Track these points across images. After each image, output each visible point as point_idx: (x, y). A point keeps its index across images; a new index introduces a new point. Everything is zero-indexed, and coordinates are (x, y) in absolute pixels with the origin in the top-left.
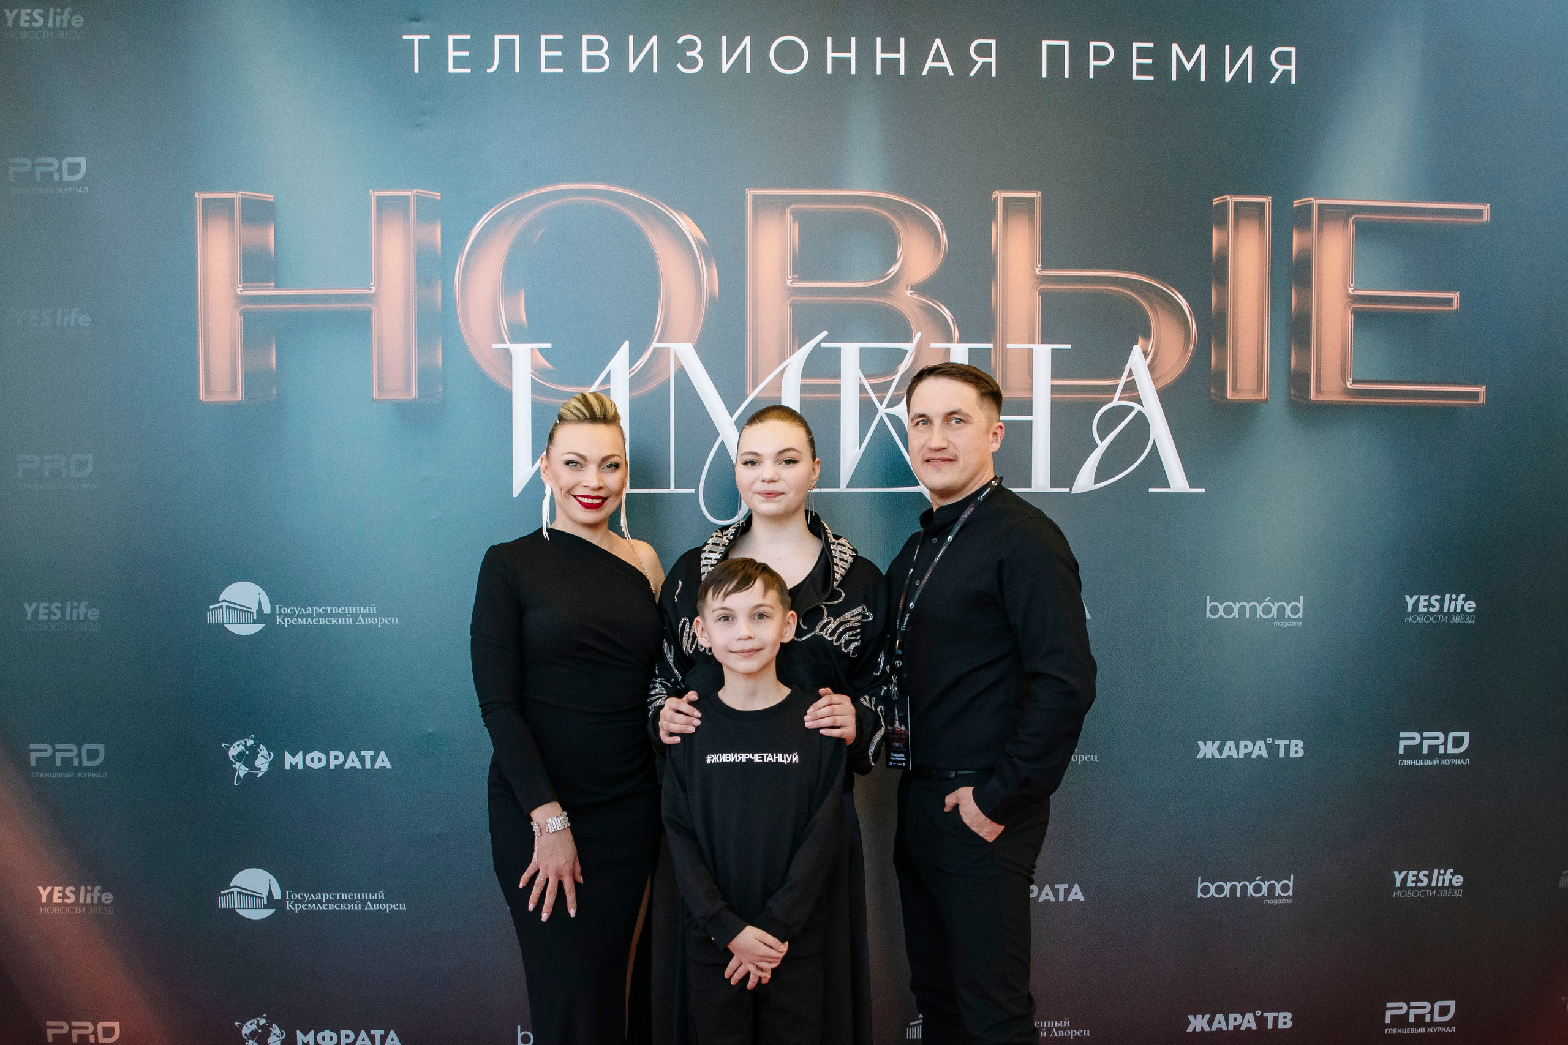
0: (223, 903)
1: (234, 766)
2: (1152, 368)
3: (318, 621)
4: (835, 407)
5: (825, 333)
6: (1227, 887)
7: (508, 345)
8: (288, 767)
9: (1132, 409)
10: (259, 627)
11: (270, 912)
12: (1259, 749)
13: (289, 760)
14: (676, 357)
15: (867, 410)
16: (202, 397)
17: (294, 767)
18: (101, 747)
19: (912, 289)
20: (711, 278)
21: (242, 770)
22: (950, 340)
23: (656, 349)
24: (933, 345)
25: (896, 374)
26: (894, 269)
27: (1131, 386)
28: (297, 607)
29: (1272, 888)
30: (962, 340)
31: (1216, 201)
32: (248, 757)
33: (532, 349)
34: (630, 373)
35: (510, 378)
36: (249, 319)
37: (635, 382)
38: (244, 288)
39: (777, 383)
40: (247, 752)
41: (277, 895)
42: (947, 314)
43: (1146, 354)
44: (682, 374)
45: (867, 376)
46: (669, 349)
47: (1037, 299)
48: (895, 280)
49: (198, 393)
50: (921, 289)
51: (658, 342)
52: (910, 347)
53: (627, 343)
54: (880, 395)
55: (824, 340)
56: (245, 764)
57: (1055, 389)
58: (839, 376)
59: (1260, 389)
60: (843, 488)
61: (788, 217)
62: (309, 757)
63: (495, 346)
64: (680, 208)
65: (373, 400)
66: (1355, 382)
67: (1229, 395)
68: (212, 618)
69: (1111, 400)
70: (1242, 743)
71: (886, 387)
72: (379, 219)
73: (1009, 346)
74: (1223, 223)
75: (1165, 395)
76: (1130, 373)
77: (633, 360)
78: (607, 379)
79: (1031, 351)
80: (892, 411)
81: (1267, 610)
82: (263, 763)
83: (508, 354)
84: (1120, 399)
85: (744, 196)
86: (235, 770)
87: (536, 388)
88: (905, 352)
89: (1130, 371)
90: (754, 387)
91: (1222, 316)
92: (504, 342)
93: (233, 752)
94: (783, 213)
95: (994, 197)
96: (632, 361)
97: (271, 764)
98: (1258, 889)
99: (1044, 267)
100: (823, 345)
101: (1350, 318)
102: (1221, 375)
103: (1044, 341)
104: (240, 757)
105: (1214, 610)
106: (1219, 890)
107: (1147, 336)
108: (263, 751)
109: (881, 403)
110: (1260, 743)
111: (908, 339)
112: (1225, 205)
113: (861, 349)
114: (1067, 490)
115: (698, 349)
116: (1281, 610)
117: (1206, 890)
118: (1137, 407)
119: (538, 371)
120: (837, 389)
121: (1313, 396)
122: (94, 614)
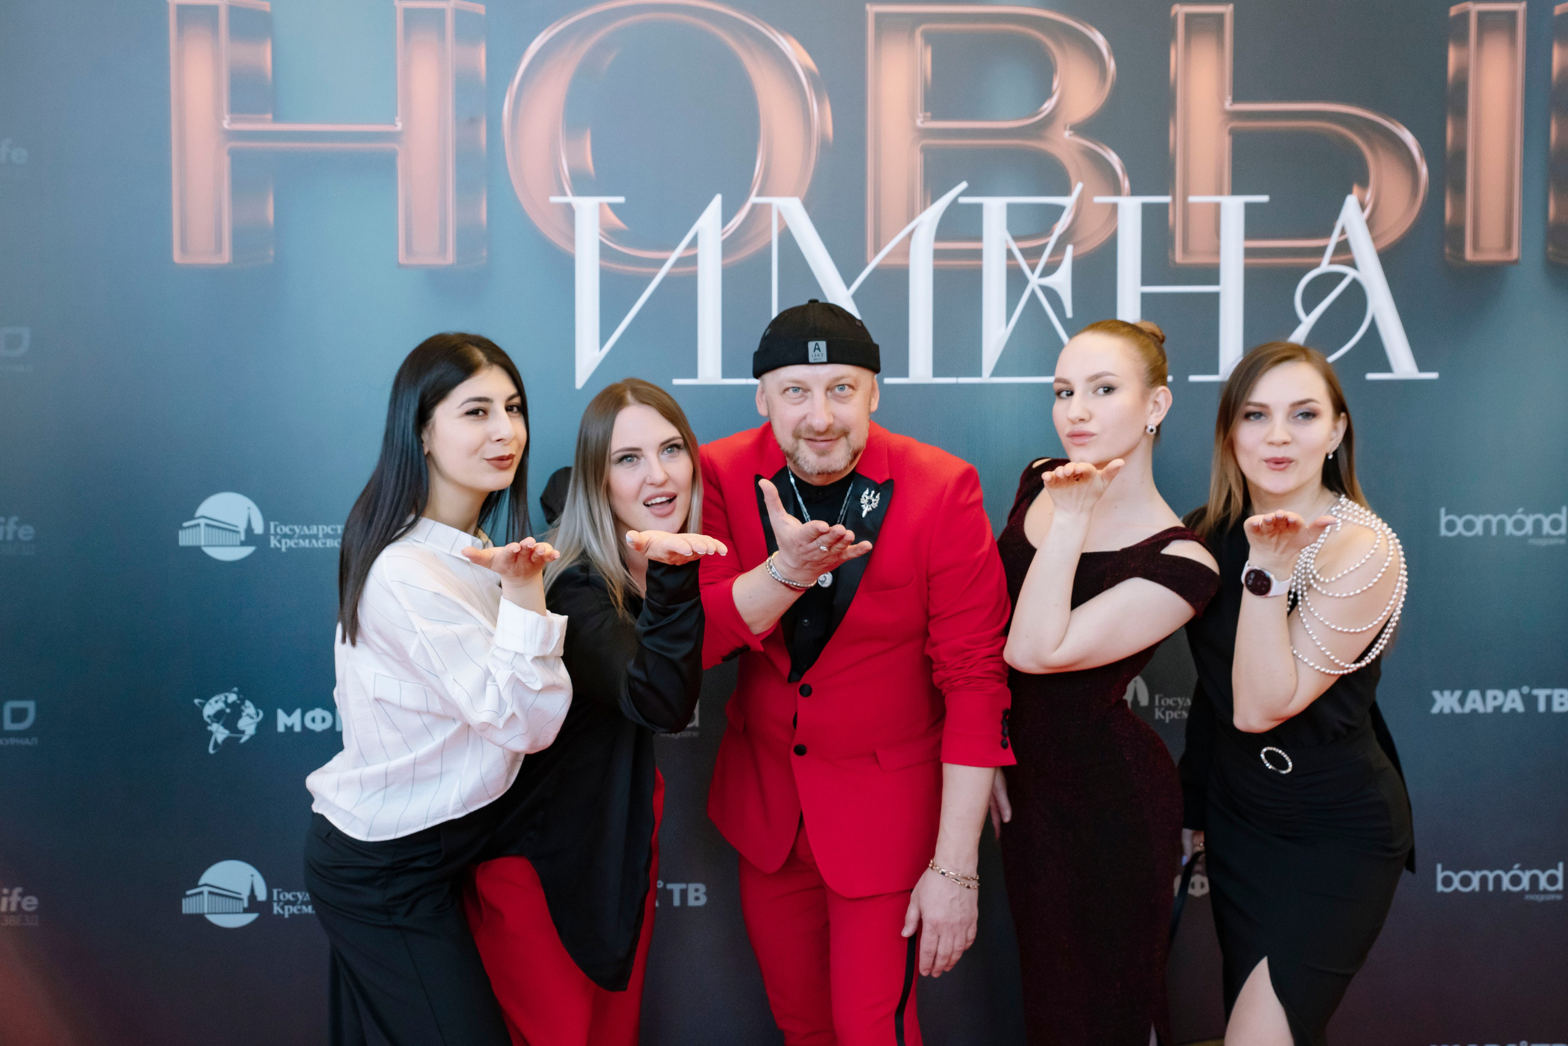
0: (189, 906)
1: (209, 728)
2: (1370, 223)
3: (324, 544)
4: (975, 278)
5: (964, 185)
6: (1476, 878)
7: (570, 199)
8: (281, 728)
9: (1344, 275)
10: (248, 551)
11: (251, 917)
12: (1513, 701)
13: (283, 720)
14: (780, 216)
15: (1016, 280)
16: (177, 257)
17: (289, 729)
18: (30, 706)
19: (1071, 128)
20: (822, 116)
21: (220, 733)
22: (1117, 191)
23: (754, 206)
24: (1099, 200)
25: (1051, 235)
26: (1048, 106)
27: (1344, 247)
28: (297, 524)
29: (1534, 880)
30: (1135, 192)
31: (1454, 11)
32: (229, 717)
33: (601, 205)
34: (723, 234)
35: (572, 240)
36: (238, 160)
37: (729, 246)
38: (233, 121)
39: (904, 249)
40: (228, 710)
41: (261, 895)
42: (1114, 159)
43: (1363, 207)
44: (787, 238)
45: (1016, 239)
46: (768, 206)
47: (1227, 141)
48: (1050, 119)
49: (169, 251)
50: (1082, 129)
51: (759, 194)
52: (1068, 202)
53: (718, 199)
54: (1033, 261)
55: (963, 194)
56: (225, 726)
57: (1249, 252)
58: (979, 238)
59: (1508, 246)
60: (986, 378)
61: (919, 40)
62: (309, 715)
63: (555, 199)
64: (786, 29)
65: (400, 266)
67: (1469, 255)
68: (185, 539)
69: (1317, 265)
70: (1490, 693)
71: (1038, 251)
72: (407, 35)
73: (1192, 199)
74: (1462, 39)
75: (1388, 258)
76: (1343, 232)
77: (727, 216)
78: (694, 243)
79: (1218, 206)
80: (1048, 281)
81: (1519, 525)
82: (248, 725)
83: (569, 211)
84: (1331, 263)
85: (864, 13)
86: (211, 733)
87: (605, 252)
88: (1060, 209)
89: (1343, 228)
90: (877, 251)
91: (1460, 155)
92: (564, 194)
93: (211, 708)
94: (911, 36)
95: (1173, 12)
96: (726, 220)
97: (260, 726)
98: (1516, 881)
99: (1236, 99)
100: (963, 200)
102: (1458, 231)
103: (1236, 191)
104: (218, 716)
105: (1451, 526)
106: (1466, 881)
107: (1364, 183)
108: (249, 708)
109: (1033, 270)
110: (1514, 694)
111: (1066, 191)
112: (1464, 16)
113: (1010, 207)
115: (807, 205)
116: (1538, 524)
117: (1447, 881)
118: (1351, 273)
119: (609, 232)
120: (978, 254)
122: (27, 532)
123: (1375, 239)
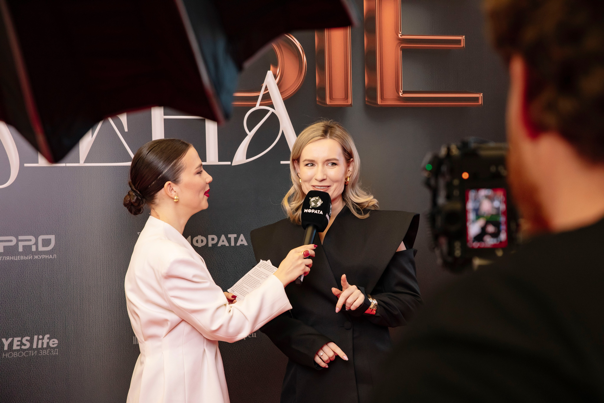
2: (279, 85)
9: (268, 111)
27: (267, 97)
43: (275, 77)
66: (404, 92)
67: (328, 101)
69: (255, 106)
75: (288, 102)
84: (261, 105)
89: (266, 87)
91: (322, 52)
101: (400, 53)
102: (322, 90)
107: (275, 64)
114: (229, 163)
118: (271, 110)
121: (379, 102)
123: (282, 93)
